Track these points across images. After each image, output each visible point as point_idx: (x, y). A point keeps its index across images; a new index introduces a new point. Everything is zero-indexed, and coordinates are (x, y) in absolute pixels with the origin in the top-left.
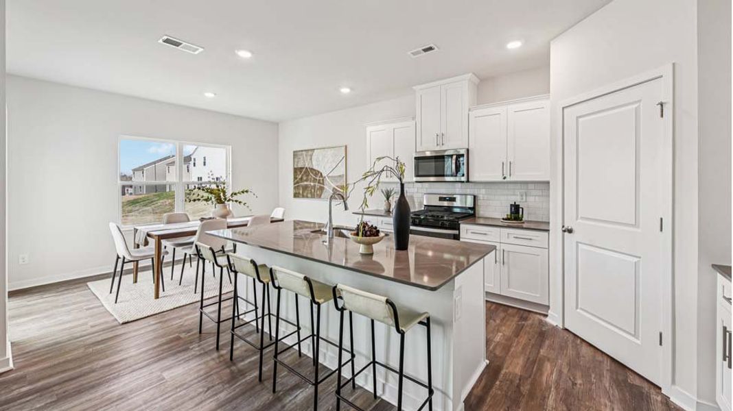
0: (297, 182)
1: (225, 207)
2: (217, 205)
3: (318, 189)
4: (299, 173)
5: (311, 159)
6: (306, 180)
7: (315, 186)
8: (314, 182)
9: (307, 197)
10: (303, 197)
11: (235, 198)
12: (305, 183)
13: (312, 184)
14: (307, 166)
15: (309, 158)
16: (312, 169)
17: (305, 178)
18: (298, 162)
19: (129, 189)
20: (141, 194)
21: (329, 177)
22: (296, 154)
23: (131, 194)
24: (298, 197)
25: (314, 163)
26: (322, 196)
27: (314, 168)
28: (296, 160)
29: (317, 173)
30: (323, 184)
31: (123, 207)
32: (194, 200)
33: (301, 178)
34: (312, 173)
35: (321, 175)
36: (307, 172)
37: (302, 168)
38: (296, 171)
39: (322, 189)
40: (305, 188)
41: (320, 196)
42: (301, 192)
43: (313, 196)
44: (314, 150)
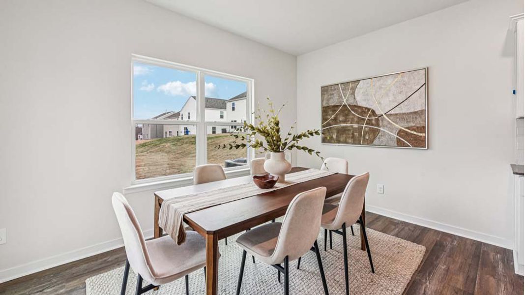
0: (329, 124)
1: (283, 158)
2: (272, 154)
3: (366, 132)
4: (330, 113)
5: (353, 93)
6: (344, 122)
7: (360, 128)
8: (358, 123)
9: (346, 142)
10: (339, 142)
12: (343, 125)
13: (355, 126)
14: (345, 102)
15: (349, 92)
16: (355, 107)
17: (341, 118)
18: (328, 100)
19: (141, 136)
20: (147, 140)
21: (389, 116)
22: (325, 90)
23: (142, 139)
24: (329, 142)
25: (358, 98)
26: (375, 142)
27: (359, 104)
28: (326, 96)
29: (364, 111)
30: (378, 125)
31: (136, 148)
32: (238, 146)
33: (335, 119)
34: (355, 111)
35: (373, 112)
36: (345, 111)
37: (337, 106)
38: (325, 110)
39: (375, 133)
40: (343, 131)
41: (370, 142)
42: (334, 136)
43: (356, 141)
44: (358, 81)
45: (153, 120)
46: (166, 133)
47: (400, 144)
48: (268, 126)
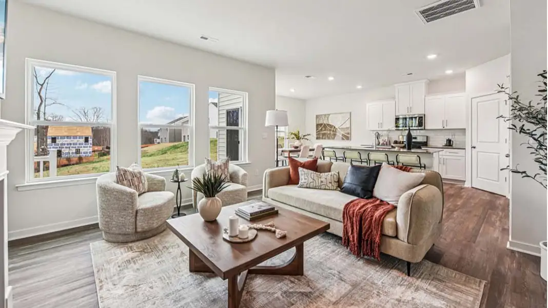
0: (319, 132)
1: (300, 142)
3: (332, 135)
4: (320, 127)
5: (328, 119)
6: (325, 130)
9: (325, 139)
10: (322, 139)
11: (306, 137)
12: (324, 132)
13: (329, 132)
14: (325, 122)
15: (326, 118)
16: (328, 125)
17: (323, 129)
18: (319, 121)
21: (339, 128)
22: (317, 117)
23: (159, 143)
24: (319, 139)
25: (330, 121)
26: (336, 138)
27: (330, 124)
29: (331, 126)
30: (336, 132)
33: (321, 129)
34: (329, 127)
35: (335, 127)
36: (325, 126)
37: (322, 124)
38: (318, 125)
39: (335, 135)
40: (324, 134)
41: (334, 139)
42: (321, 136)
43: (329, 138)
44: (329, 115)
45: (169, 125)
46: (184, 136)
47: (343, 139)
48: (296, 132)
